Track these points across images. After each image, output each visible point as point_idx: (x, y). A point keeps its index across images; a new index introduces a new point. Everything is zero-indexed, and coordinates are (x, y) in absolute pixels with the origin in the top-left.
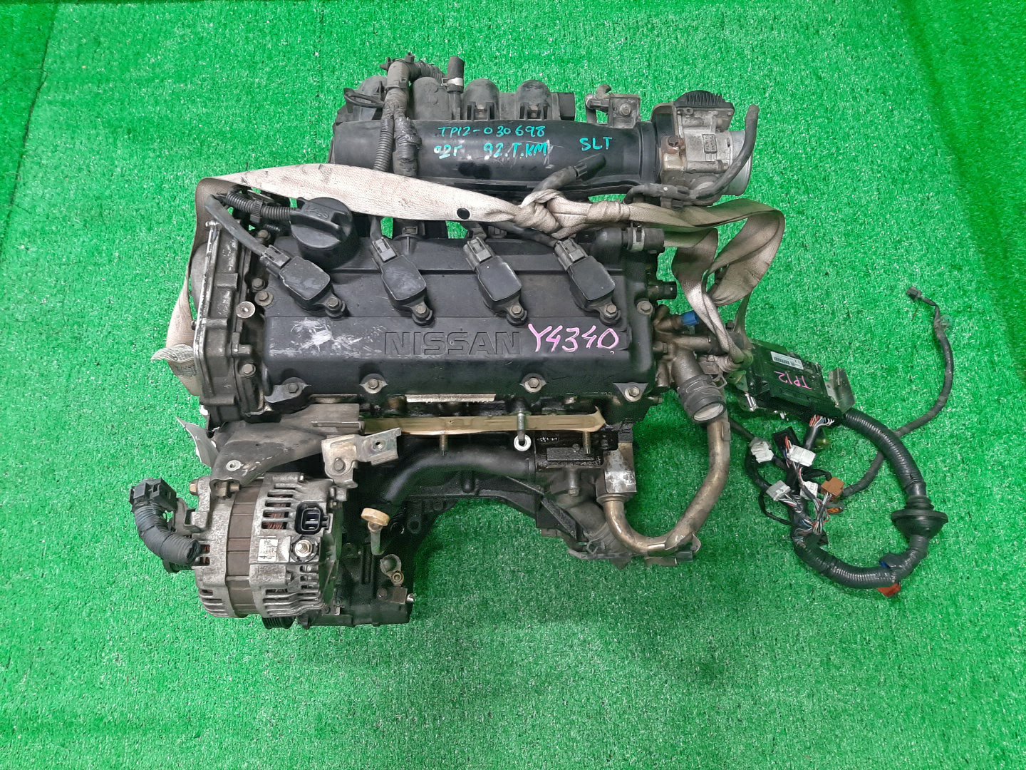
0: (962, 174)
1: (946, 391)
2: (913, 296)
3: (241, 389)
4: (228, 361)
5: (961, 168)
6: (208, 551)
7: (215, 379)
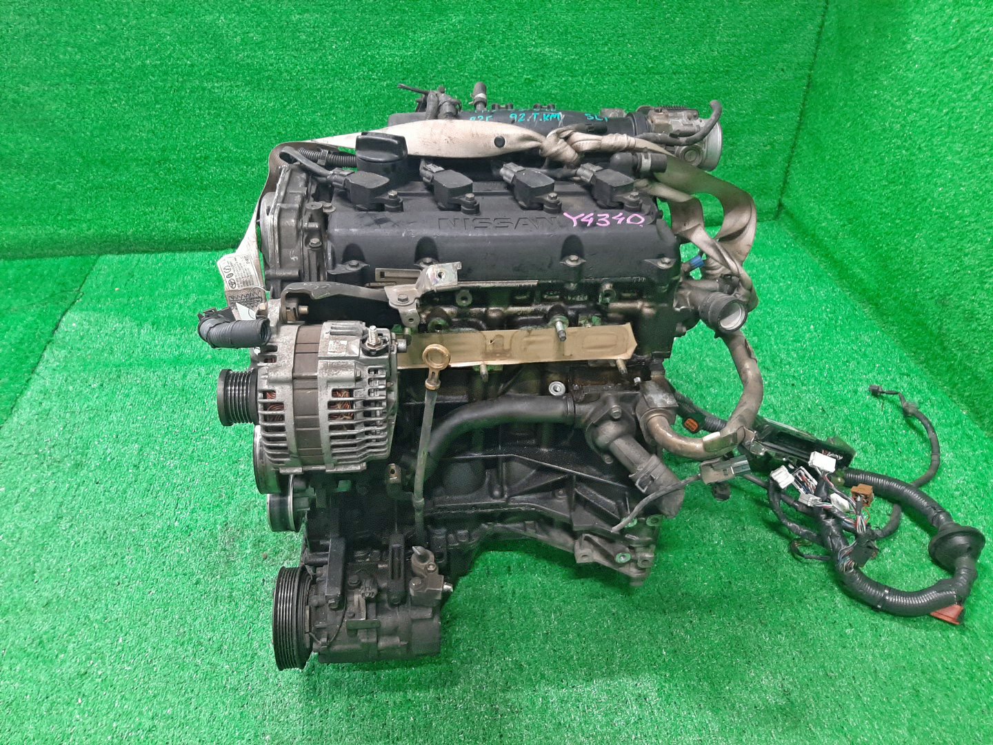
0: (882, 314)
1: (936, 450)
2: (875, 393)
3: (306, 262)
4: (298, 231)
5: (880, 311)
6: (276, 350)
7: (284, 251)
